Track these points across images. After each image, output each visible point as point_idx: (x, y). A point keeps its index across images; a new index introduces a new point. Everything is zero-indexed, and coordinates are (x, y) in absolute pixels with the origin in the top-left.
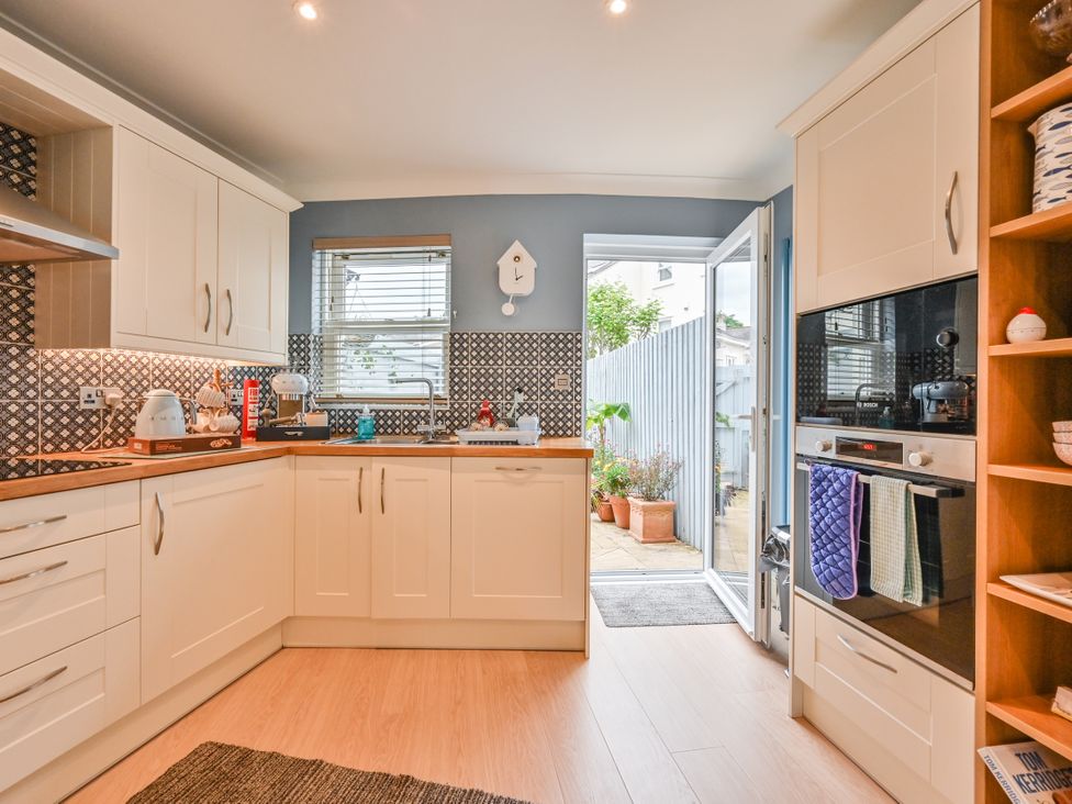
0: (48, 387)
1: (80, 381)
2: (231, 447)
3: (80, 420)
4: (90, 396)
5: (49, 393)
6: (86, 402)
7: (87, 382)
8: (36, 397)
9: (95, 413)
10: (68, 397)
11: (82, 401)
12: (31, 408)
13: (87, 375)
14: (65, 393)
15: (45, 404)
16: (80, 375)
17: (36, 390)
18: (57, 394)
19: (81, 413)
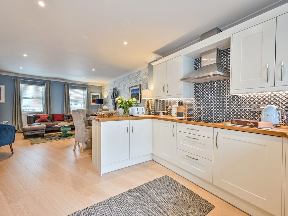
0: (243, 105)
1: (252, 103)
2: (254, 126)
3: (252, 114)
4: (255, 107)
5: (243, 107)
6: (253, 109)
7: (254, 103)
8: (240, 107)
9: (257, 112)
10: (248, 108)
11: (252, 109)
12: (239, 110)
13: (254, 101)
14: (248, 107)
15: (242, 109)
16: (252, 101)
17: (240, 106)
18: (245, 107)
19: (252, 112)
